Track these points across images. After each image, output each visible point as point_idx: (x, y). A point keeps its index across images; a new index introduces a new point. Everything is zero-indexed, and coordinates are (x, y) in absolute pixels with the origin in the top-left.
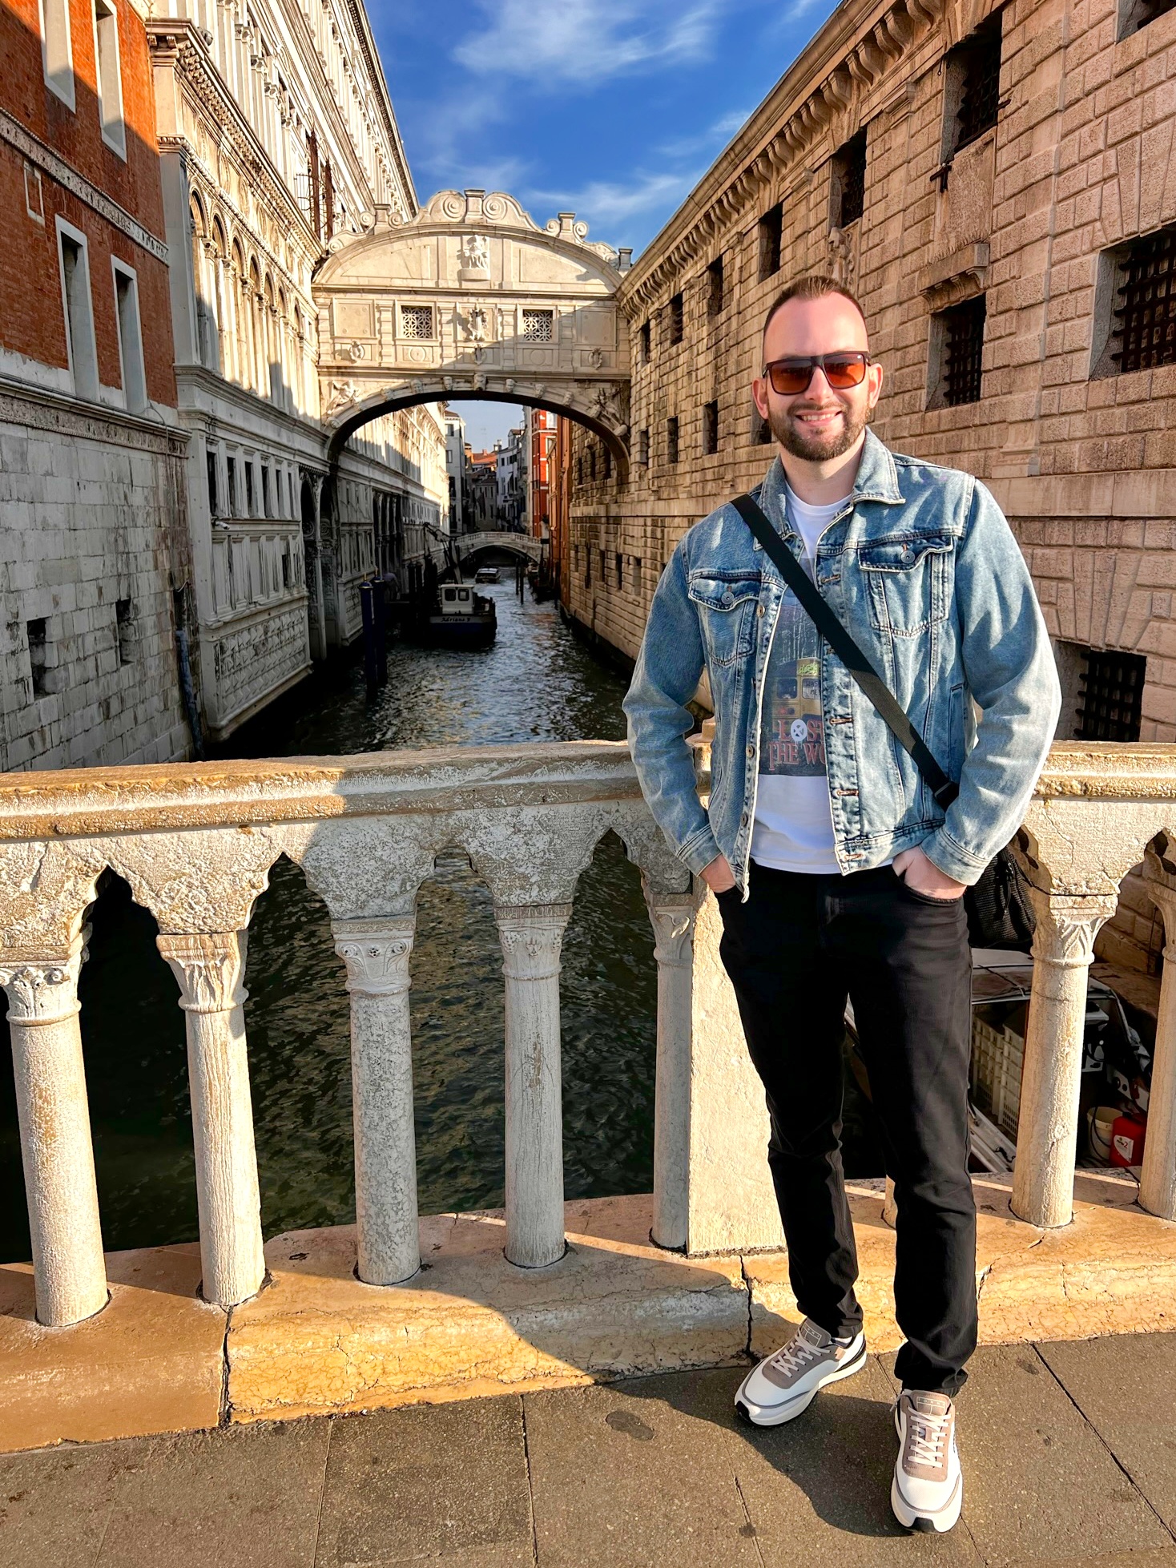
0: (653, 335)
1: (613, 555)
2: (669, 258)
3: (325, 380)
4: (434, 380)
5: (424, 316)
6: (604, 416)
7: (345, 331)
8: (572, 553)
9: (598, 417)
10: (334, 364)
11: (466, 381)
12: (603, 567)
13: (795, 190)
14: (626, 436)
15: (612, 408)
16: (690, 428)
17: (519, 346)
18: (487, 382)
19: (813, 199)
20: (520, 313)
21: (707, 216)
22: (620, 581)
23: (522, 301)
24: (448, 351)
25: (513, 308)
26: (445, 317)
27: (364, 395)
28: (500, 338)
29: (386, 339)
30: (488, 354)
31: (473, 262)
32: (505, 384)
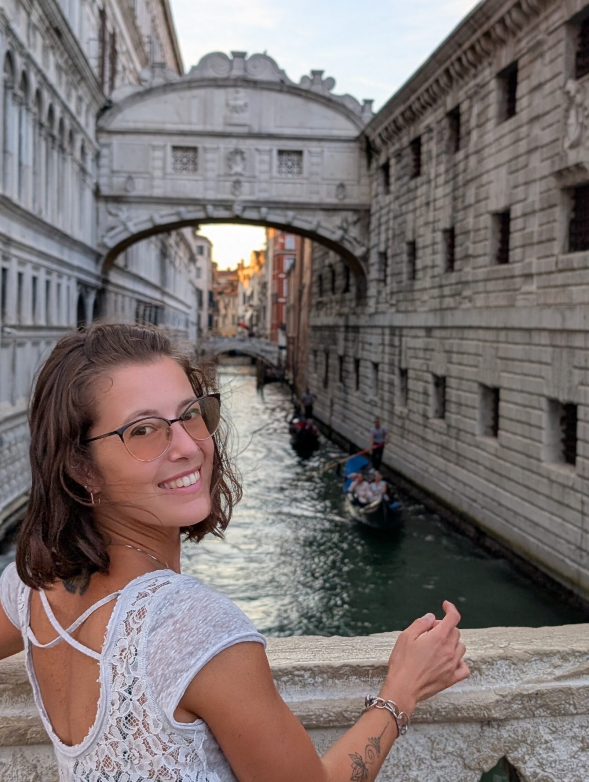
0: (393, 171)
1: (351, 360)
2: (410, 107)
3: (102, 206)
4: (198, 208)
5: (191, 154)
6: (346, 240)
7: (122, 166)
8: (311, 357)
9: (341, 240)
10: (110, 194)
11: (227, 209)
12: (341, 370)
13: (531, 50)
14: (366, 257)
15: (354, 232)
16: (429, 251)
17: (273, 180)
18: (243, 210)
19: (548, 57)
20: (275, 153)
21: (447, 71)
22: (358, 383)
23: (277, 142)
24: (211, 184)
25: (268, 148)
26: (209, 156)
27: (135, 221)
28: (257, 174)
29: (158, 173)
30: (246, 187)
31: (235, 109)
32: (259, 212)
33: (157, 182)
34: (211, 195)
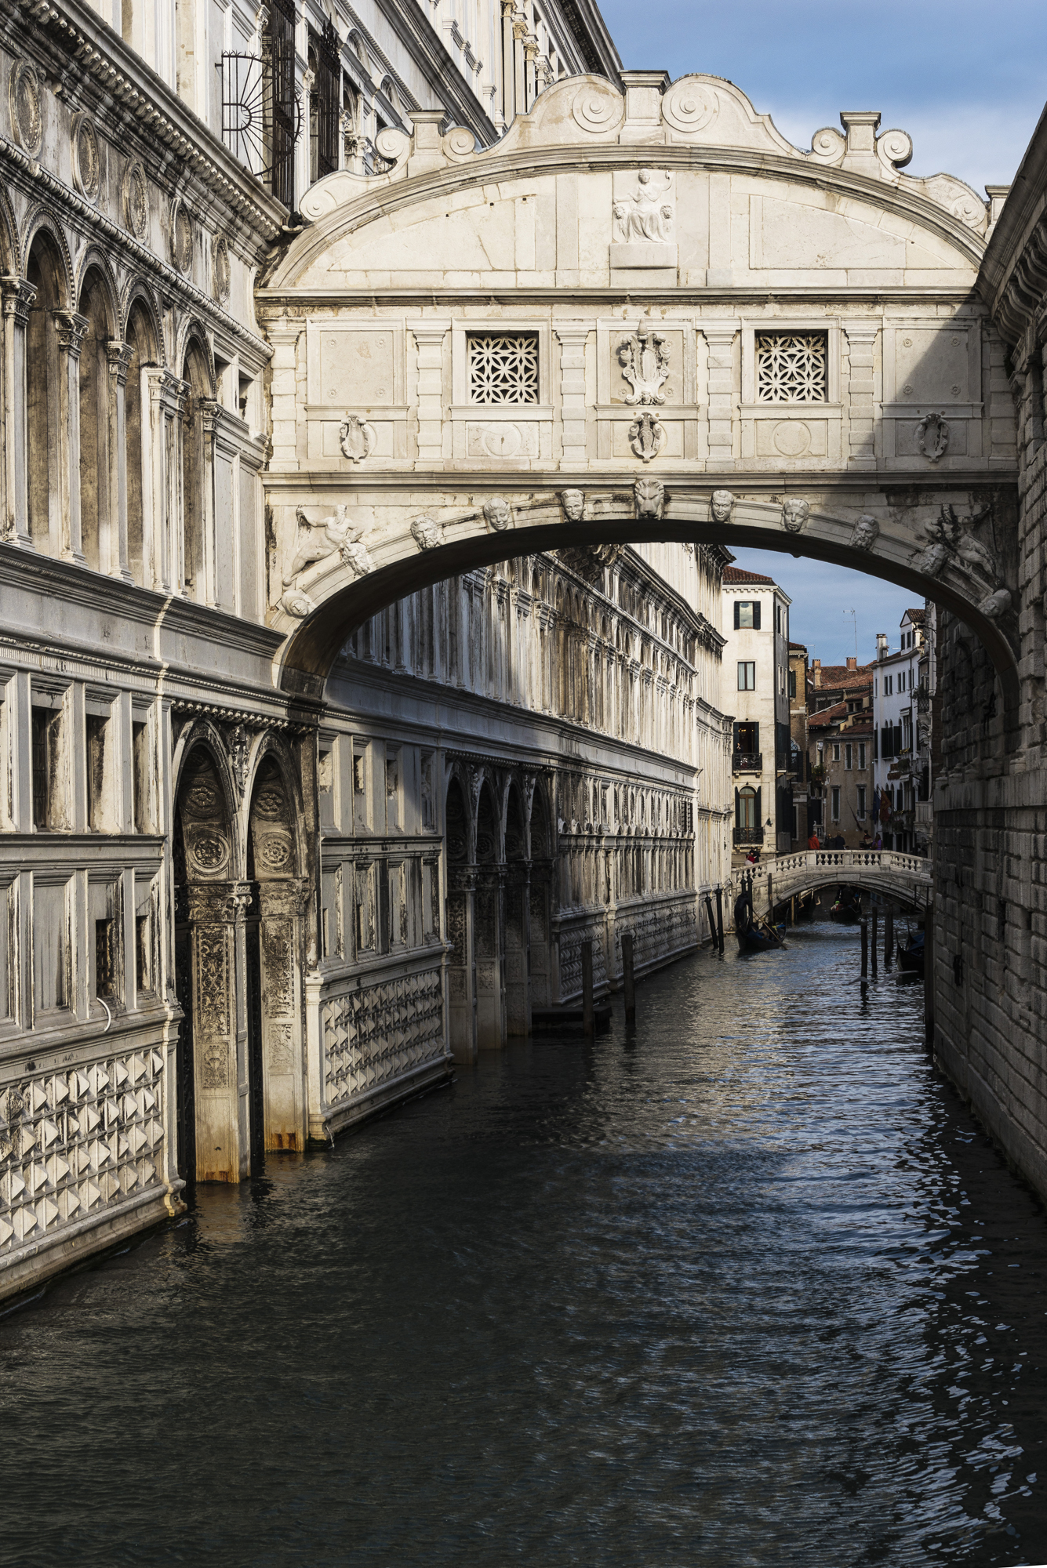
3: (285, 505)
4: (541, 496)
5: (521, 353)
6: (955, 570)
7: (333, 392)
9: (939, 572)
10: (304, 469)
11: (617, 499)
14: (1009, 615)
15: (976, 548)
17: (745, 414)
18: (667, 500)
20: (749, 340)
23: (753, 311)
24: (576, 431)
25: (733, 327)
26: (570, 355)
27: (369, 540)
28: (702, 399)
29: (431, 409)
30: (670, 436)
31: (639, 227)
32: (711, 503)
33: (429, 433)
34: (576, 462)
